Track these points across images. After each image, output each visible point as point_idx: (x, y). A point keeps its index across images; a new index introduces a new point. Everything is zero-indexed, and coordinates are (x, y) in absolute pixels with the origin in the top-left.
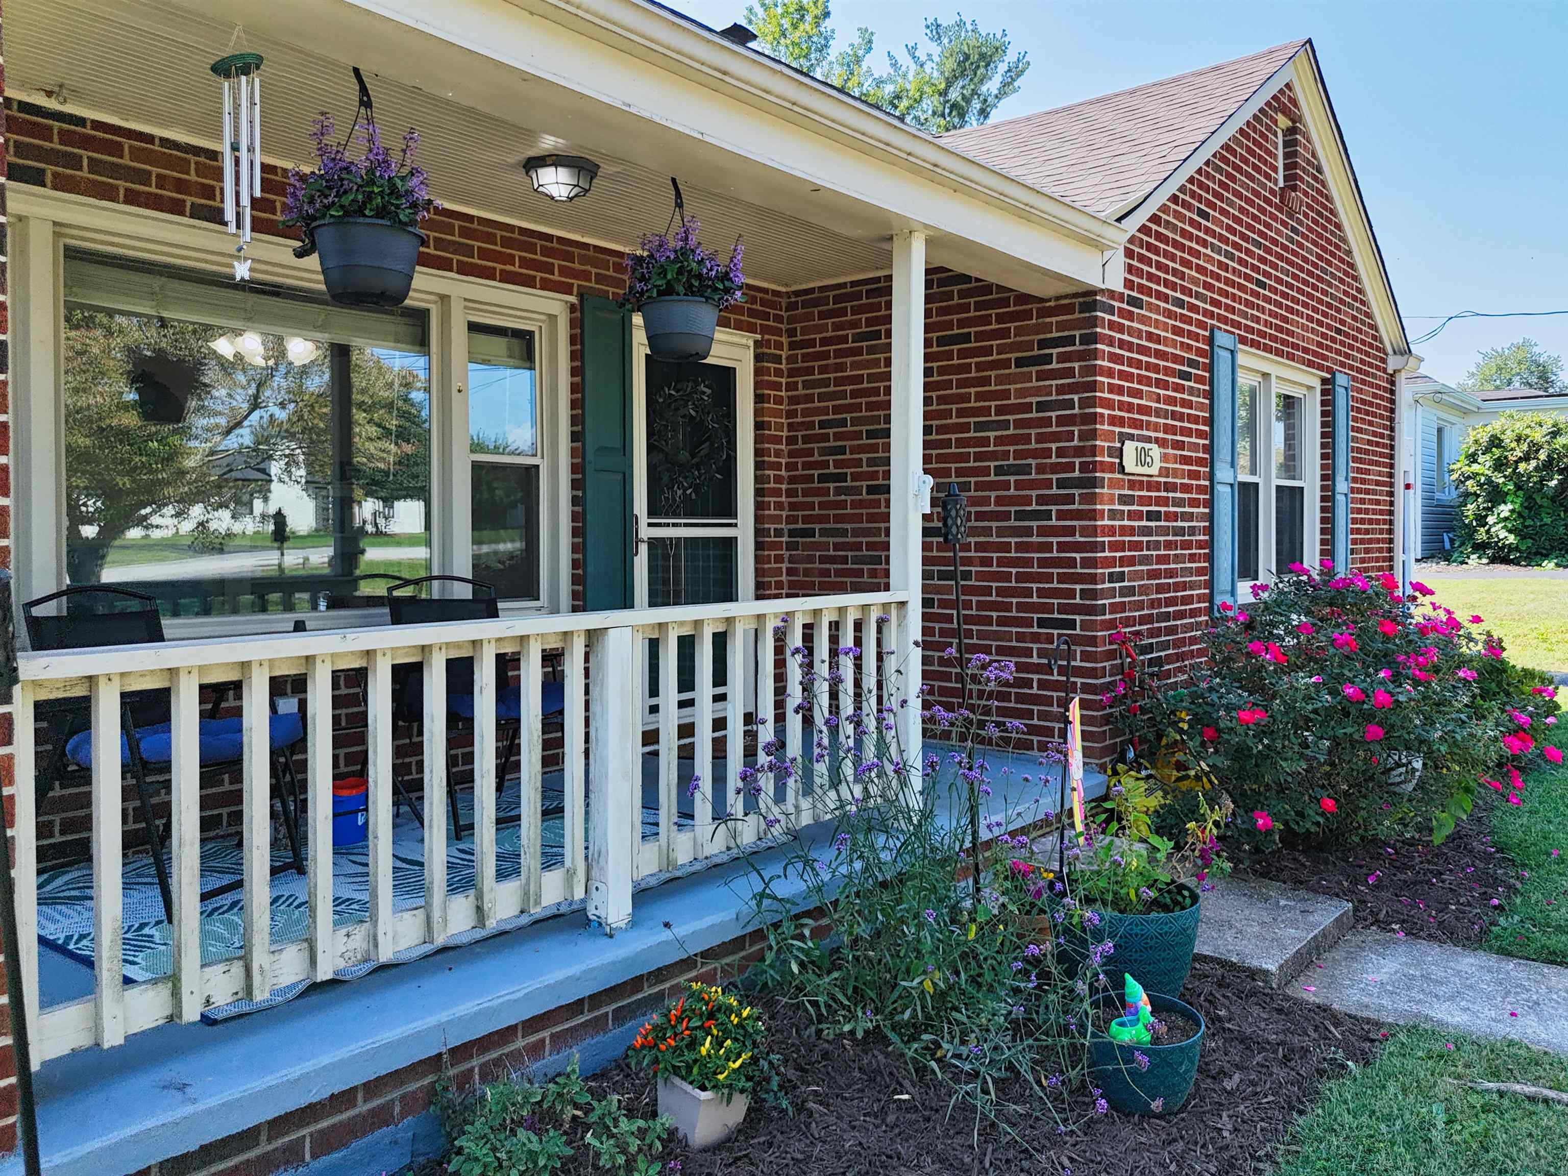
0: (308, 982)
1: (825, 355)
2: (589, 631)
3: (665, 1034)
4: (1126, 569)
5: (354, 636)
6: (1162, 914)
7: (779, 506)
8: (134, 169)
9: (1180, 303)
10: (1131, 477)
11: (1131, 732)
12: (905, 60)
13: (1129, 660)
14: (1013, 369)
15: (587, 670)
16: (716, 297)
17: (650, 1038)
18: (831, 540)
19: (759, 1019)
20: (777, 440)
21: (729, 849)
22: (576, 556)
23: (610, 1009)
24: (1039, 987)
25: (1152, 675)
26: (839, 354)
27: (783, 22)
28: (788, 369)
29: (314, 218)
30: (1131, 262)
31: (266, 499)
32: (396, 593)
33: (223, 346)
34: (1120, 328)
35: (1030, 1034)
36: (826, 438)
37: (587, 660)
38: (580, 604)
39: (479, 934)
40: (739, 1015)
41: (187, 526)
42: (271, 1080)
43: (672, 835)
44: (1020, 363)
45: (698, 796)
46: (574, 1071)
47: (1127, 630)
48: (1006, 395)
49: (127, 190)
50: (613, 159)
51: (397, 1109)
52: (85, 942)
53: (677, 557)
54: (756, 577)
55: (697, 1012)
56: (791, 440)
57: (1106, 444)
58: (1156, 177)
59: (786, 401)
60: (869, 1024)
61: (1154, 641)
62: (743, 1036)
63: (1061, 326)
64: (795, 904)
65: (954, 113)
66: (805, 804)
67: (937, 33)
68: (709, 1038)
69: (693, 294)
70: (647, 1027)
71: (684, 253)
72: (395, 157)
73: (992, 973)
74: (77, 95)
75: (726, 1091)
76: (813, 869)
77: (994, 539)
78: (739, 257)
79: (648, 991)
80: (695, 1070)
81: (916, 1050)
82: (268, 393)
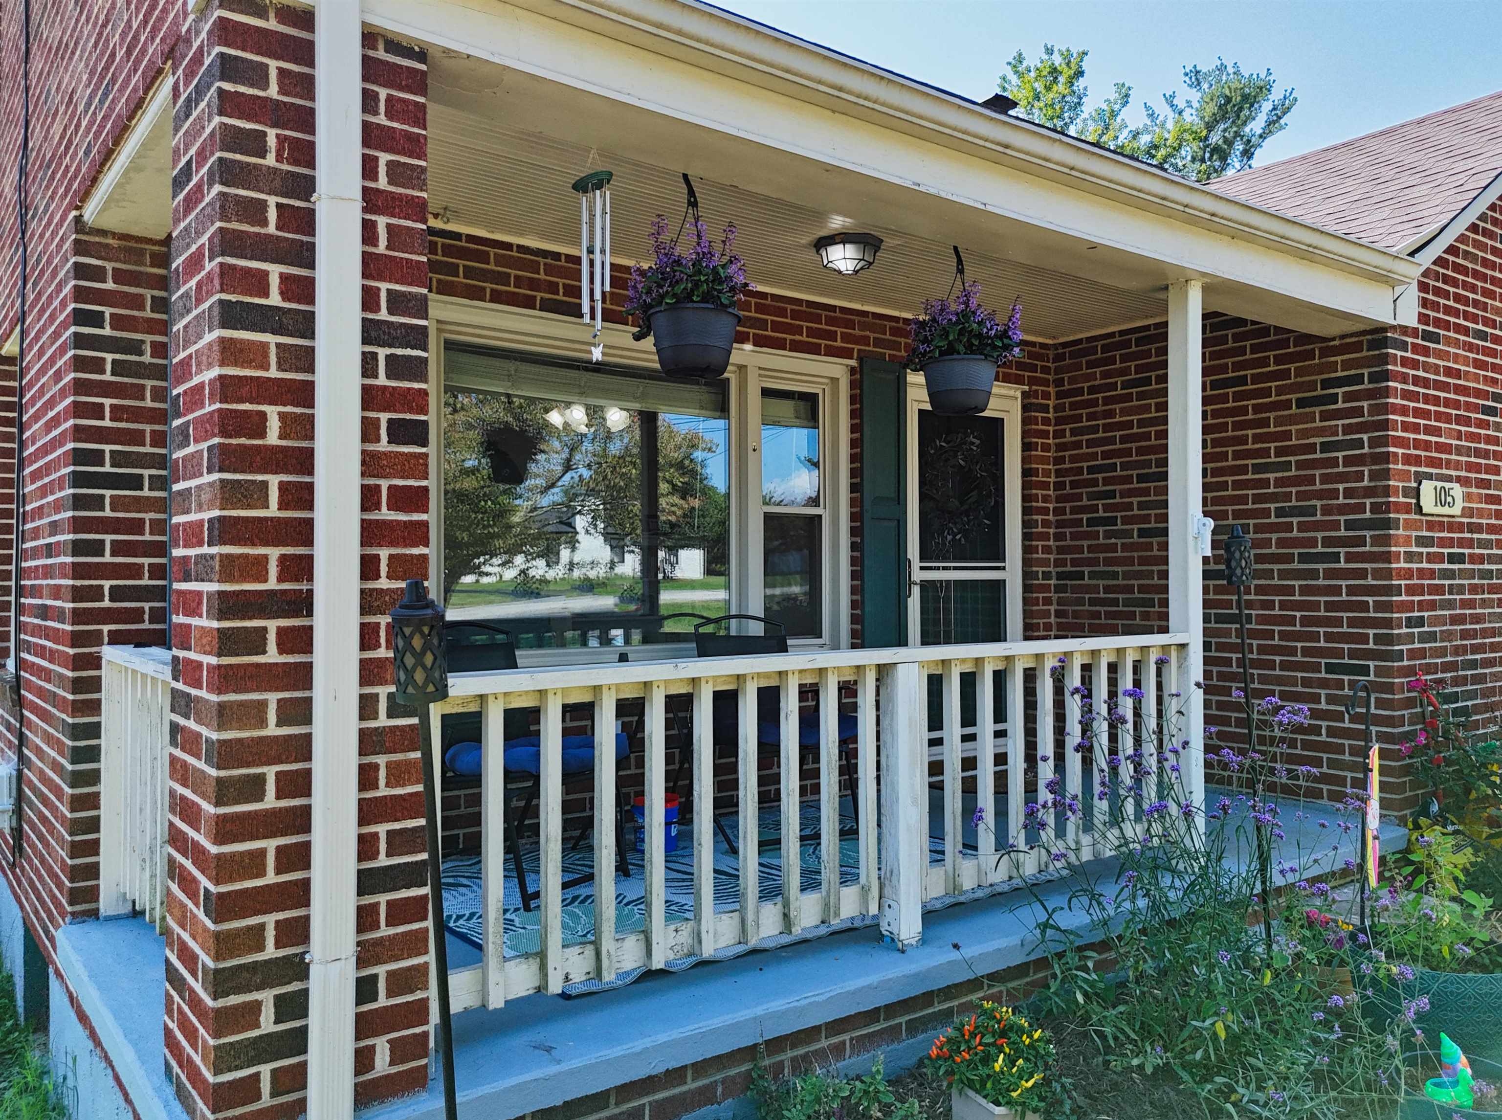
0: (644, 969)
1: (1094, 403)
2: (878, 666)
3: (959, 1047)
4: (1426, 614)
5: (684, 665)
6: (1480, 975)
7: (1047, 550)
8: (498, 272)
9: (1483, 336)
10: (1429, 518)
11: (1435, 785)
12: (1163, 111)
13: (1431, 708)
14: (1294, 410)
15: (878, 702)
16: (995, 354)
17: (945, 1050)
18: (1101, 583)
19: (1049, 1042)
20: (1045, 486)
21: (1011, 878)
22: (855, 597)
23: (903, 1019)
24: (1343, 1039)
25: (1458, 725)
26: (1107, 401)
27: (1036, 85)
28: (1056, 418)
29: (651, 306)
30: (1425, 296)
31: (574, 549)
32: (701, 630)
33: (555, 418)
34: (1415, 364)
35: (1335, 1087)
36: (1095, 483)
37: (878, 694)
38: (859, 641)
39: (786, 939)
40: (1030, 1036)
41: (510, 574)
42: (617, 1051)
43: (957, 861)
44: (1301, 403)
45: (981, 827)
46: (878, 1071)
47: (1429, 677)
48: (1287, 435)
49: (492, 290)
50: (896, 233)
51: (720, 1090)
52: (461, 922)
53: (947, 600)
54: (1024, 619)
55: (990, 1029)
56: (1059, 486)
57: (1401, 484)
58: (1451, 207)
59: (1053, 448)
60: (1159, 1061)
61: (1459, 689)
62: (1034, 1054)
63: (1346, 365)
64: (1078, 935)
65: (1215, 157)
66: (1086, 840)
67: (1197, 79)
68: (1002, 1056)
69: (973, 352)
70: (942, 1039)
71: (965, 315)
72: (718, 248)
73: (1290, 1021)
74: (457, 215)
75: (1019, 1108)
76: (1099, 903)
77: (1276, 582)
78: (1018, 316)
79: (938, 1007)
80: (989, 1085)
81: (1209, 1091)
82: (578, 456)
